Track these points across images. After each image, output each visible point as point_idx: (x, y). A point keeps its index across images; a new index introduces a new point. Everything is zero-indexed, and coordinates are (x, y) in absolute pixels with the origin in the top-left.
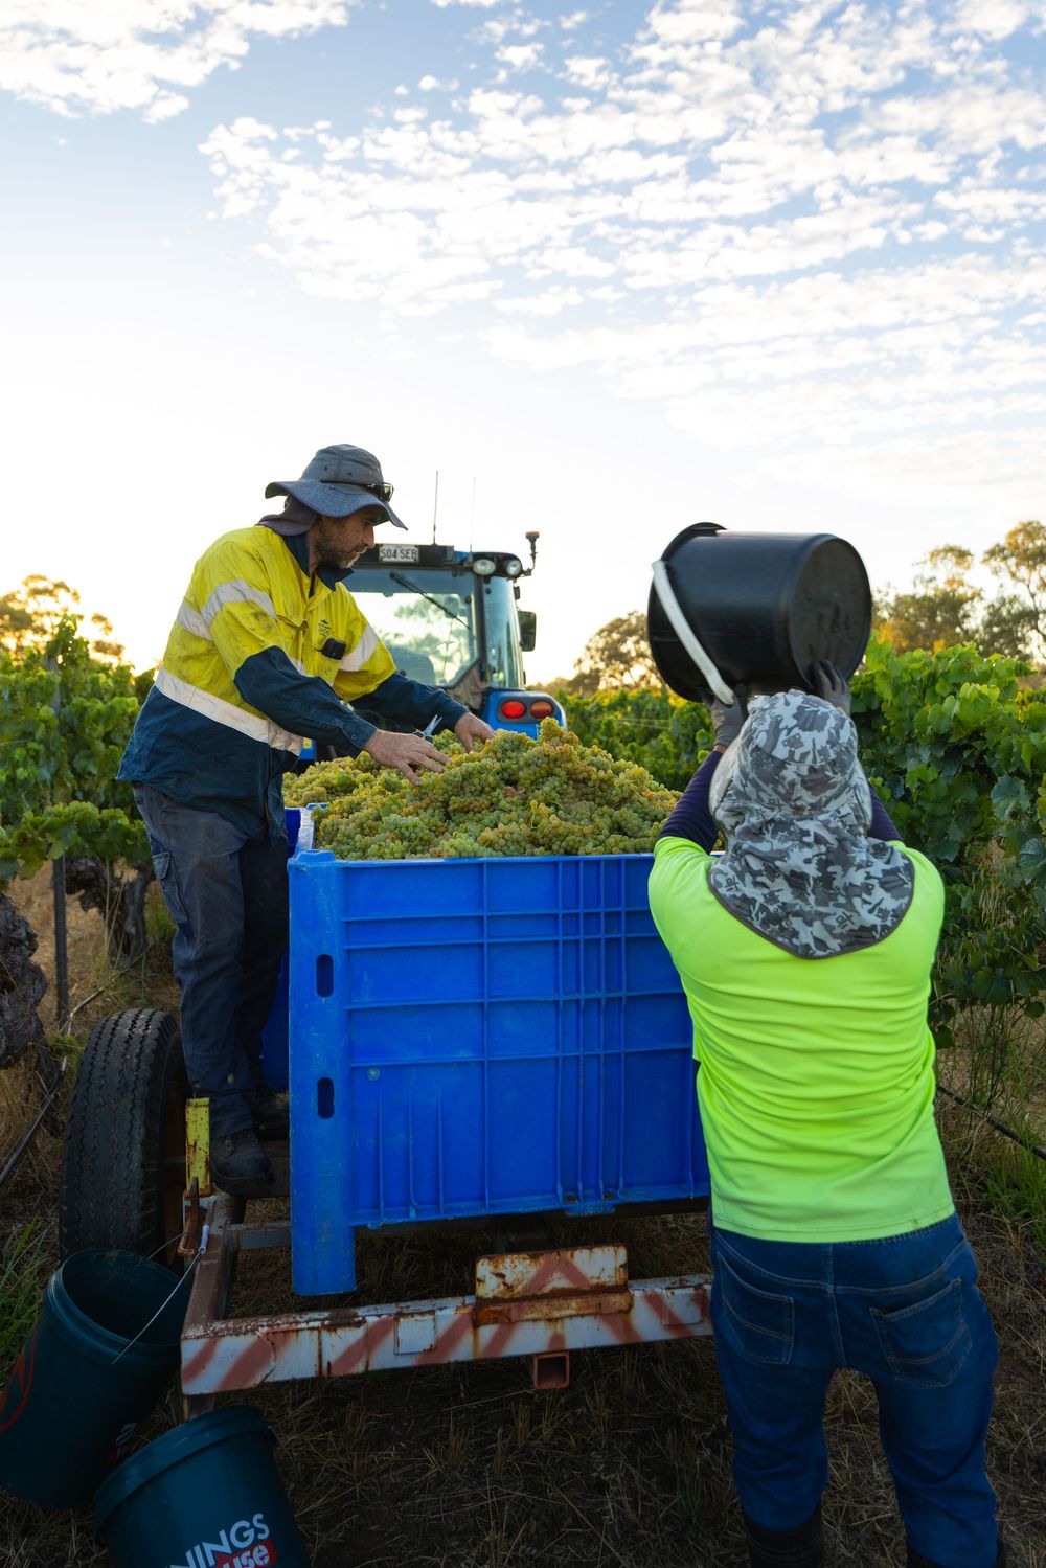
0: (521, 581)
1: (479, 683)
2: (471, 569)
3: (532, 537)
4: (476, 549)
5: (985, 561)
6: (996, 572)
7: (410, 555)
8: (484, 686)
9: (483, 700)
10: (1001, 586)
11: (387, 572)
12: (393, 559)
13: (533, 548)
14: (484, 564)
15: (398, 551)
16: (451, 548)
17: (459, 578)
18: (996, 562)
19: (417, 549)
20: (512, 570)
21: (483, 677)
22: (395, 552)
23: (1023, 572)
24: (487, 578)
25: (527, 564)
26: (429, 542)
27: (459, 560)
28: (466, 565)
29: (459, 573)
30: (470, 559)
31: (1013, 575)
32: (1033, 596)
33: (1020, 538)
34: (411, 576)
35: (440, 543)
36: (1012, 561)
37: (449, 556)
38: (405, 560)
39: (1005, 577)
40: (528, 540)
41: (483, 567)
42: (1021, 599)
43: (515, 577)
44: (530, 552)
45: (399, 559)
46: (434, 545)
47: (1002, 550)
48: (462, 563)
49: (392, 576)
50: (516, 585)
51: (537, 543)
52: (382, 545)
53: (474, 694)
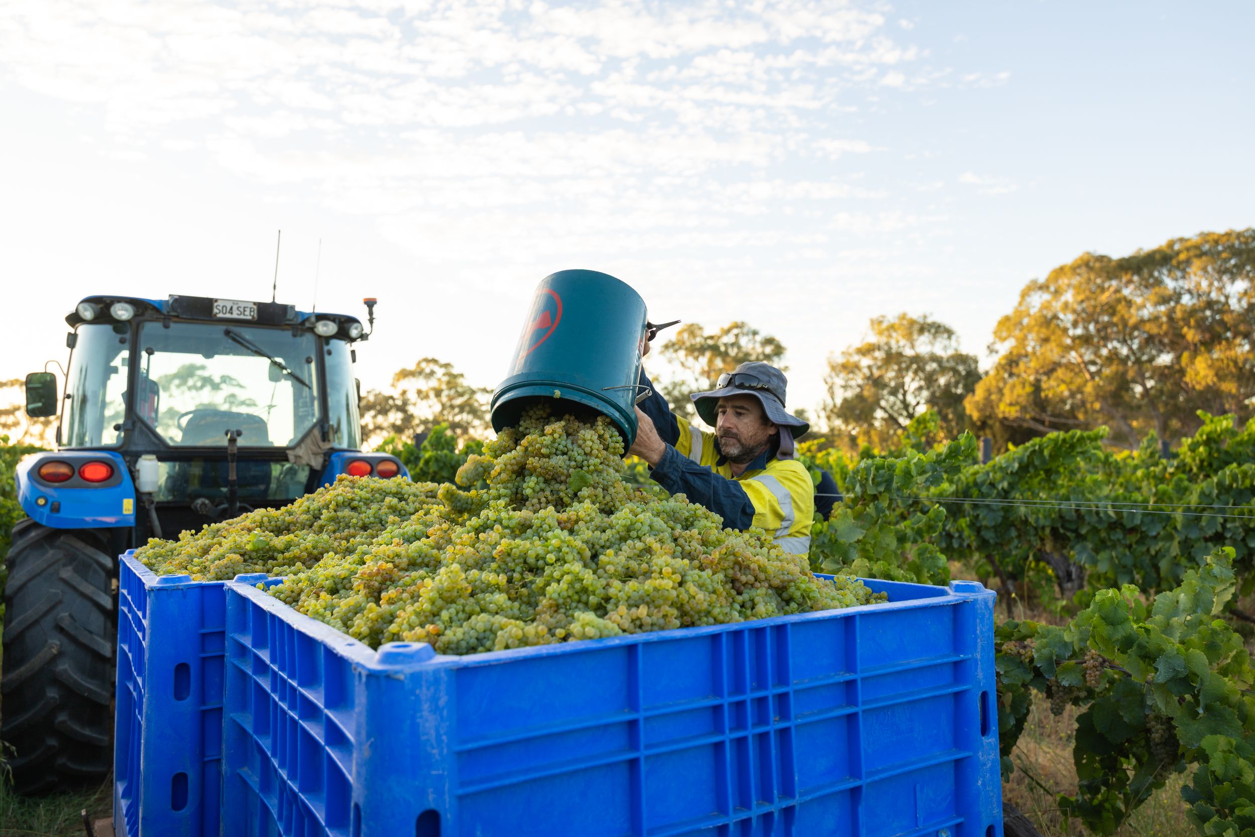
0: (357, 345)
1: (321, 444)
2: (312, 330)
3: (370, 304)
4: (319, 310)
5: (662, 352)
6: (670, 361)
7: (247, 313)
8: (326, 446)
9: (325, 461)
10: (674, 372)
11: (223, 327)
12: (228, 316)
13: (371, 313)
14: (325, 325)
15: (235, 308)
16: (293, 307)
17: (299, 339)
18: (670, 353)
19: (255, 307)
20: (354, 333)
21: (325, 437)
22: (231, 308)
23: (690, 361)
24: (327, 339)
25: (367, 329)
26: (269, 300)
27: (300, 320)
28: (307, 325)
29: (299, 333)
30: (313, 319)
31: (683, 364)
32: (697, 380)
33: (686, 336)
34: (248, 334)
35: (279, 301)
36: (682, 353)
37: (290, 316)
38: (242, 317)
39: (677, 366)
40: (366, 306)
41: (325, 329)
42: (688, 383)
43: (353, 340)
44: (368, 317)
45: (235, 315)
46: (273, 305)
47: (673, 345)
48: (303, 323)
49: (227, 333)
50: (352, 349)
51: (375, 309)
52: (216, 300)
53: (315, 454)
